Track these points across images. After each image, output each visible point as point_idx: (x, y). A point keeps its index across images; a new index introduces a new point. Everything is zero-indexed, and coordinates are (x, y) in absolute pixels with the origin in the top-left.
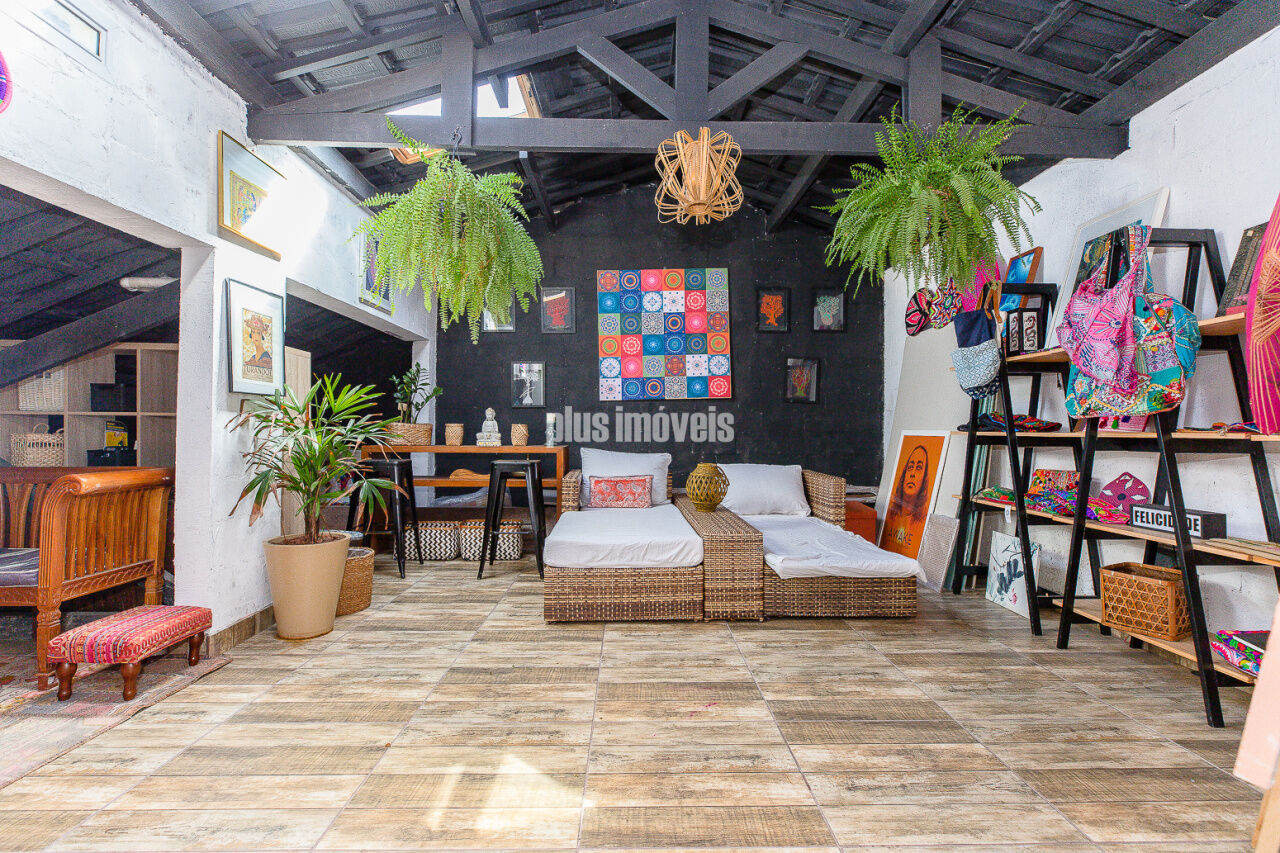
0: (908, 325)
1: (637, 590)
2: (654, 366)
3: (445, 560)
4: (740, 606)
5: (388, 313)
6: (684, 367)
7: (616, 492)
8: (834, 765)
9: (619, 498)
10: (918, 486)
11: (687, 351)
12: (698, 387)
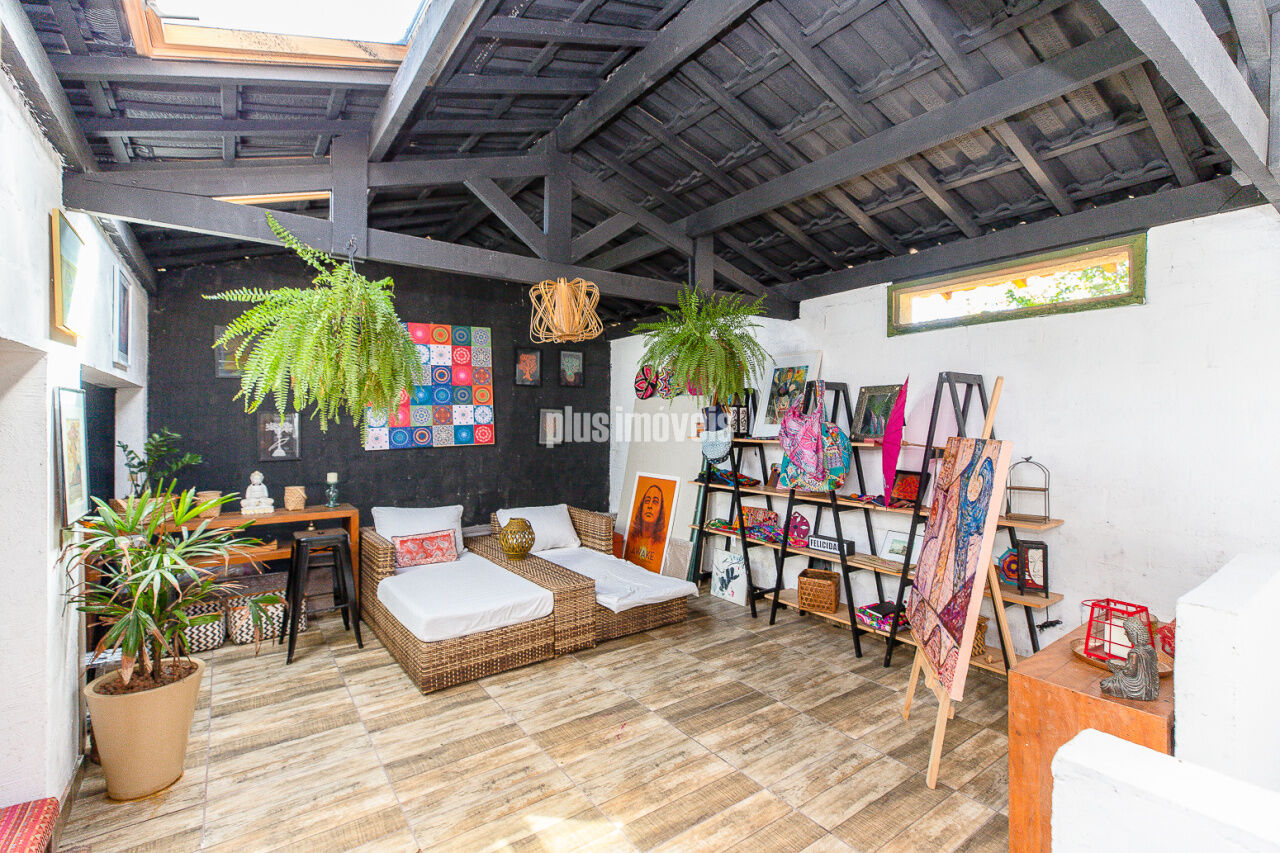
0: (637, 390)
1: (504, 645)
2: (421, 416)
3: (213, 649)
4: (580, 640)
5: (124, 368)
6: (451, 415)
7: (424, 548)
8: (726, 741)
9: (428, 555)
10: (656, 515)
11: (453, 401)
12: (464, 435)
